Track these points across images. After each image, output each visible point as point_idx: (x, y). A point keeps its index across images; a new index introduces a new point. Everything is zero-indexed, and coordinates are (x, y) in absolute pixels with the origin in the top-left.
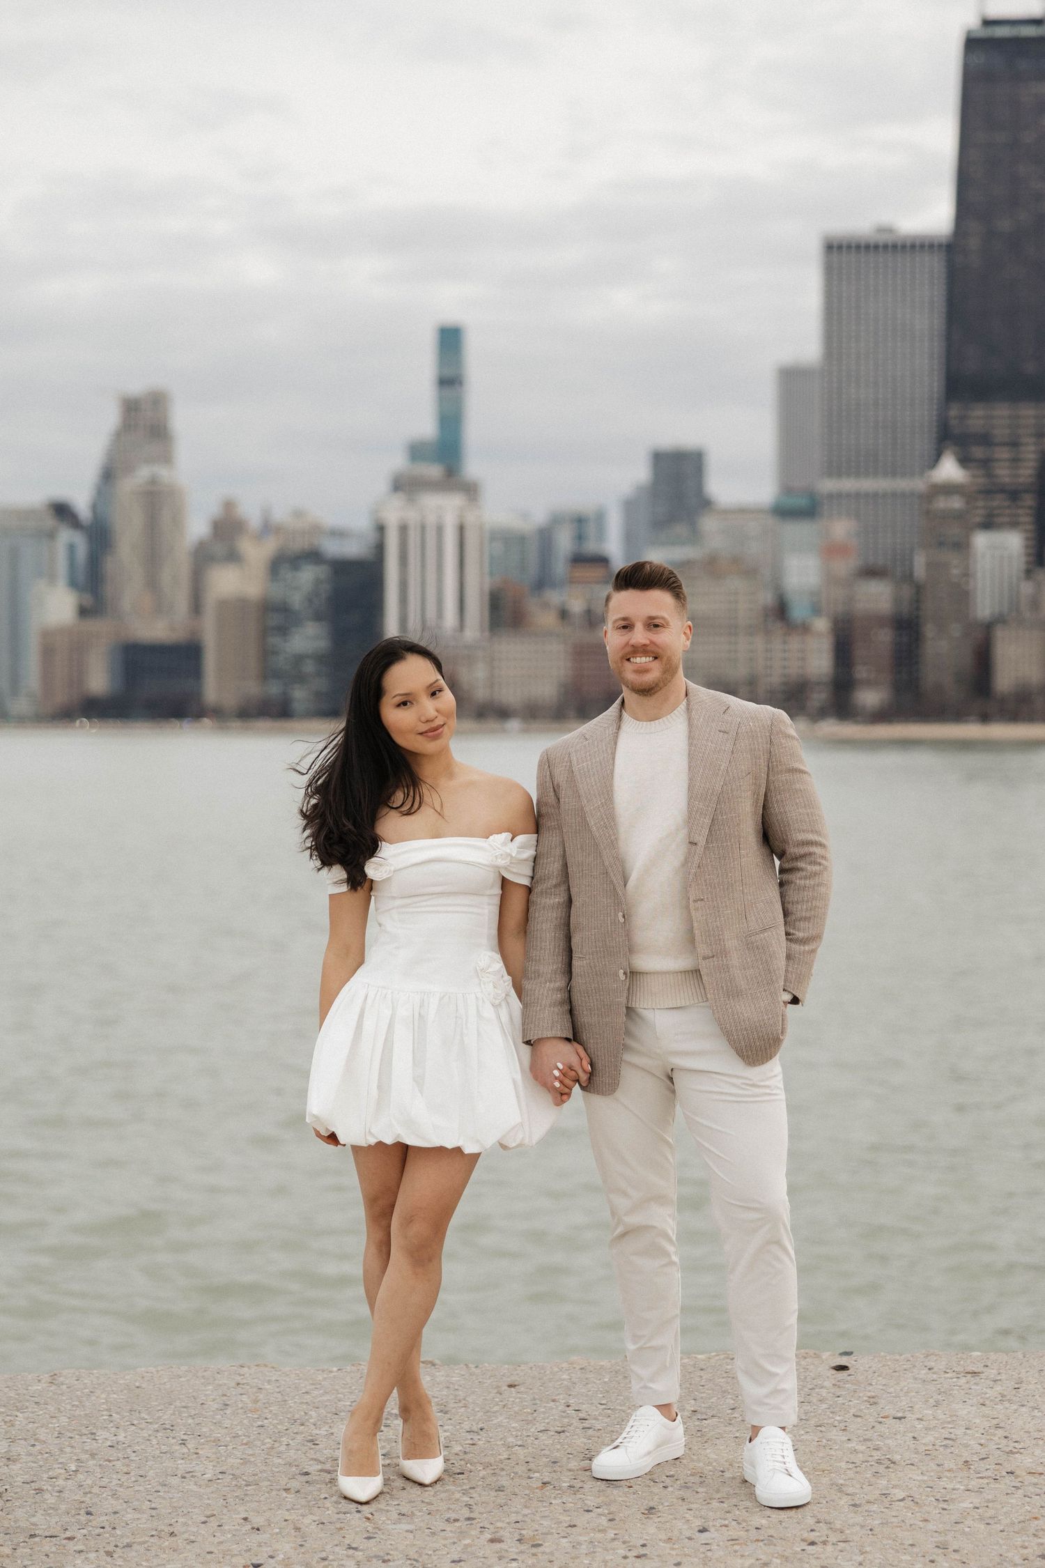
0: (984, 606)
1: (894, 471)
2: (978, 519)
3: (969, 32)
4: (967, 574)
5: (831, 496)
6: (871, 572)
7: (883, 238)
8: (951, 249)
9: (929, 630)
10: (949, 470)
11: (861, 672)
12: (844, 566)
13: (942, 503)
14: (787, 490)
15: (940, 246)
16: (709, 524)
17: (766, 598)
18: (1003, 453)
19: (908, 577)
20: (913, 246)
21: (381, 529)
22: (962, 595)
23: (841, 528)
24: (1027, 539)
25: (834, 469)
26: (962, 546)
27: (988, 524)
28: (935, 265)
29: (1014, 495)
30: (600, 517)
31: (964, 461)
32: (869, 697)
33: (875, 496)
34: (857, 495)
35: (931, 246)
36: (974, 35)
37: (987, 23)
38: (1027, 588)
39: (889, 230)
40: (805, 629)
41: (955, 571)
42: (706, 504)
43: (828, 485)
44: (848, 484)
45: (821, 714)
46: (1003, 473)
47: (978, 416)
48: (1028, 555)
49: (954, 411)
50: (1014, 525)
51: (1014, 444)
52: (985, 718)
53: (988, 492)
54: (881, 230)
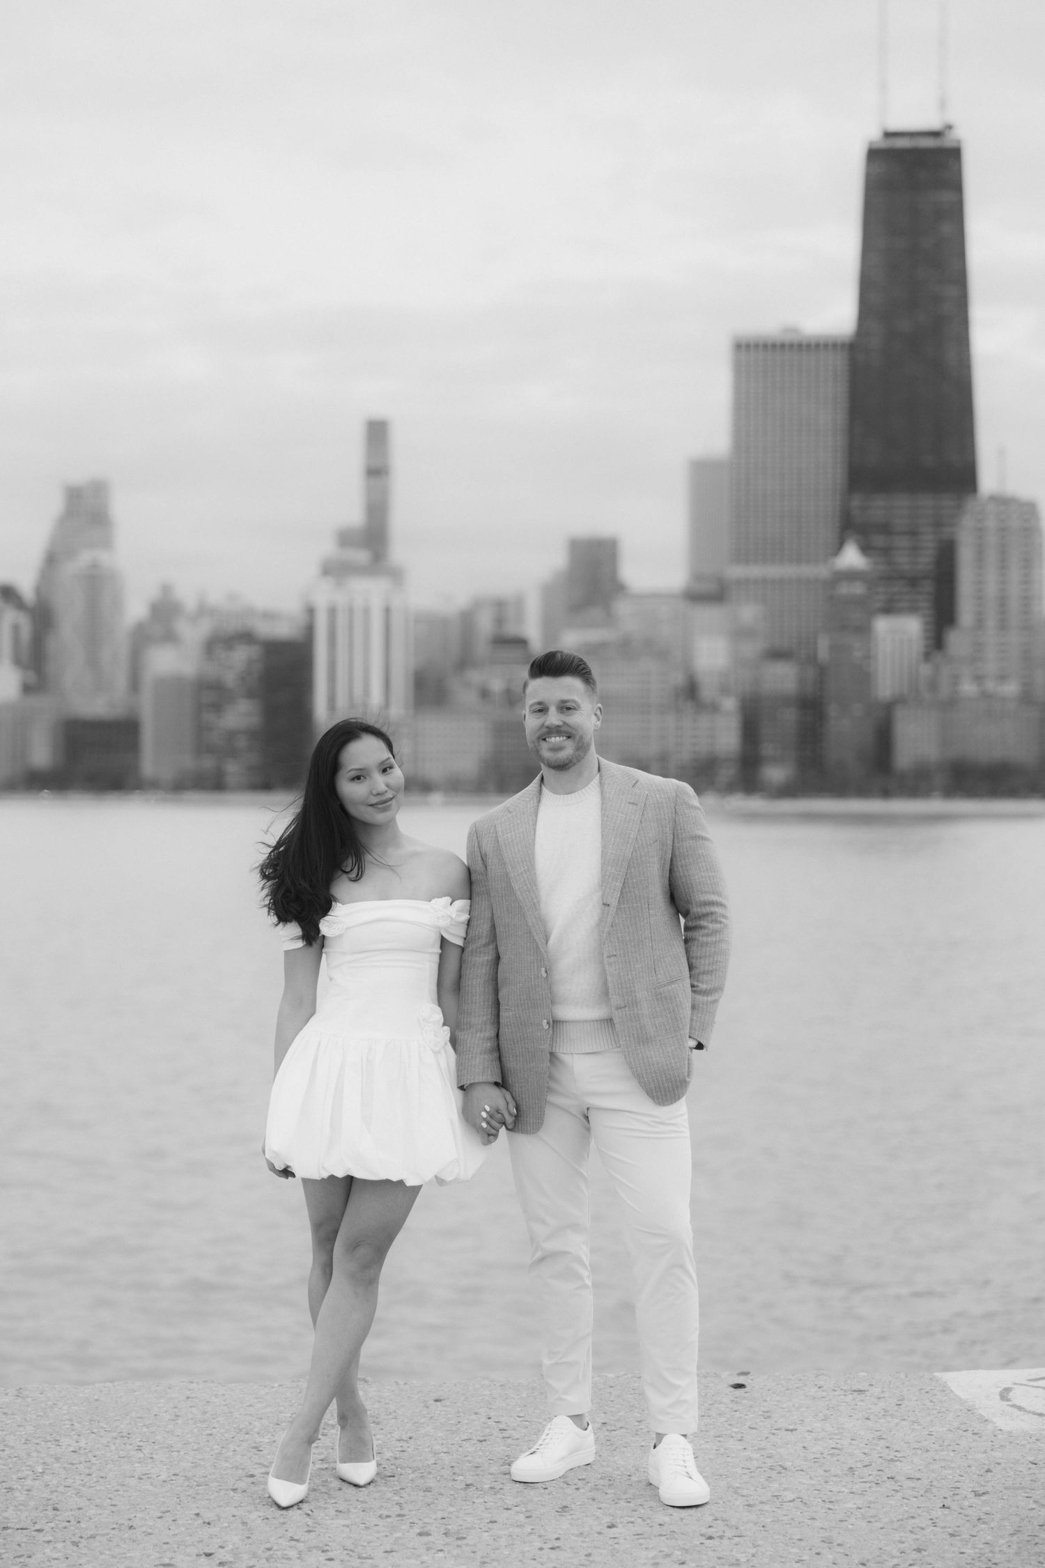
0: (885, 686)
1: (798, 559)
2: (878, 605)
3: (871, 143)
4: (868, 657)
5: (739, 582)
6: (776, 655)
7: (788, 338)
8: (853, 348)
9: (832, 710)
10: (852, 557)
11: (768, 749)
12: (751, 649)
13: (845, 589)
14: (697, 577)
15: (843, 345)
16: (623, 608)
17: (678, 678)
18: (902, 542)
19: (812, 659)
20: (817, 346)
21: (311, 611)
22: (864, 677)
23: (749, 613)
24: (926, 623)
25: (742, 555)
26: (864, 630)
27: (889, 609)
28: (839, 362)
29: (914, 582)
30: (519, 602)
31: (865, 549)
32: (775, 774)
33: (781, 583)
34: (764, 582)
35: (835, 345)
36: (876, 146)
37: (888, 135)
38: (925, 670)
39: (795, 331)
40: (714, 708)
41: (857, 654)
42: (619, 588)
43: (736, 572)
44: (755, 571)
45: (730, 789)
46: (903, 561)
47: (878, 507)
48: (927, 638)
49: (856, 502)
50: (913, 610)
51: (913, 533)
52: (886, 794)
53: (888, 579)
54: (787, 330)
